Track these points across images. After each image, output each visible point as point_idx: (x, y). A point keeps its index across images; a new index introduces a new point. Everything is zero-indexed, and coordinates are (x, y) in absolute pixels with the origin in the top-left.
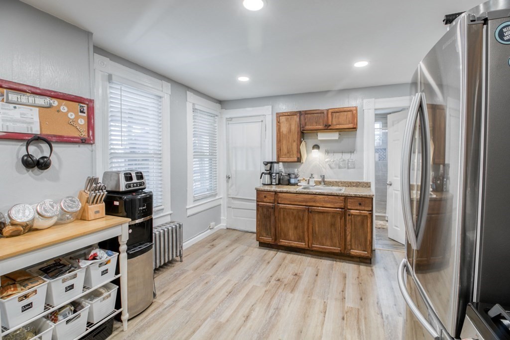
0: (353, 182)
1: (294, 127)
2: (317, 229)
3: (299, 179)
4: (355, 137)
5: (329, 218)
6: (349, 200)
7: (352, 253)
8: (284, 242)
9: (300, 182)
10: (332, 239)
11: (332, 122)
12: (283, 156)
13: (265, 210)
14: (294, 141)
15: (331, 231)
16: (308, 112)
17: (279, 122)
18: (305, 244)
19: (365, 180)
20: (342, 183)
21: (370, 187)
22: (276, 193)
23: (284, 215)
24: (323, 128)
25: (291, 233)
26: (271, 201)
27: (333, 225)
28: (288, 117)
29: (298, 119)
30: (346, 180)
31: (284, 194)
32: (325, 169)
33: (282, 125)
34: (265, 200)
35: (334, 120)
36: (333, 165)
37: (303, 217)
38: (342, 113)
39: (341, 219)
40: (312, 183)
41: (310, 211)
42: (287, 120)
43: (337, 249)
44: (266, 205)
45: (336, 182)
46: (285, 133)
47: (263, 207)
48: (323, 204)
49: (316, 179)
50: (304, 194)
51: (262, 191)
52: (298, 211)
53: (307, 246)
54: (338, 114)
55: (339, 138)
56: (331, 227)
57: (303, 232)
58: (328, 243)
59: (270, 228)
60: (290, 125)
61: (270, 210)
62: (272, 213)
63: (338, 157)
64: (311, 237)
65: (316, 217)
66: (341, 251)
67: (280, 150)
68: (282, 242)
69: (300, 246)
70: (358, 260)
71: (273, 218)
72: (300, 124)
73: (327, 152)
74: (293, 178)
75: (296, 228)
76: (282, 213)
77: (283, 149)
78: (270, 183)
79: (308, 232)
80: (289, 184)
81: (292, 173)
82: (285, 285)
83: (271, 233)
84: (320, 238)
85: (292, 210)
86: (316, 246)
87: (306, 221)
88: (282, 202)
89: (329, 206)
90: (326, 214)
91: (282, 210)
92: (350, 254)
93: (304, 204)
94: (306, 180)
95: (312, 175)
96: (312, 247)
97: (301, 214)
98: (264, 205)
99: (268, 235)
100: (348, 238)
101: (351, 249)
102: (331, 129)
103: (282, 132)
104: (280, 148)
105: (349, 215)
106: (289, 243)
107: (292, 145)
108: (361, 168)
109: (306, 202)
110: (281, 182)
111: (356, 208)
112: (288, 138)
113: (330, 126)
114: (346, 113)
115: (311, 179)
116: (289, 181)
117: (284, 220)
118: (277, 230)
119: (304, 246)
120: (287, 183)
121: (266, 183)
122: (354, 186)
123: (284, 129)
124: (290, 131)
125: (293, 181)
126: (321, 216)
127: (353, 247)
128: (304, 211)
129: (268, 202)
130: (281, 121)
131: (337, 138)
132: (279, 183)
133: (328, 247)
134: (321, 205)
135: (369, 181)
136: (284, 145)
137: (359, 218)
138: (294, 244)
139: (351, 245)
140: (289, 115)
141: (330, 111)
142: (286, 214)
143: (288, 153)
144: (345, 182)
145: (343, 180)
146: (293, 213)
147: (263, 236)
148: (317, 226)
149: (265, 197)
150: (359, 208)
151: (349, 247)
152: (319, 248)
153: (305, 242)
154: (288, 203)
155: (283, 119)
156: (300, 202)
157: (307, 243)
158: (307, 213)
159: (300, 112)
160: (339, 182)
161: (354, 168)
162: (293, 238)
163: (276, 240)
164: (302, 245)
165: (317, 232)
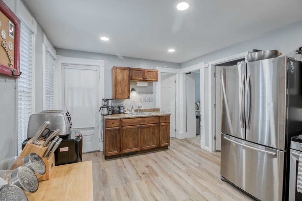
0: (152, 109)
1: (126, 77)
2: (146, 137)
3: (125, 109)
4: (153, 86)
5: (152, 130)
6: (161, 118)
7: (162, 145)
8: (126, 151)
9: (126, 112)
10: (153, 141)
11: (147, 76)
12: (119, 95)
13: (112, 133)
14: (126, 86)
15: (153, 137)
16: (135, 69)
17: (116, 73)
18: (139, 148)
19: (157, 108)
20: (147, 110)
21: (159, 111)
22: (121, 119)
23: (126, 133)
24: (143, 79)
25: (131, 144)
26: (117, 126)
27: (153, 133)
28: (122, 70)
29: (128, 73)
30: (149, 108)
31: (126, 120)
32: (138, 103)
33: (118, 75)
34: (113, 125)
35: (148, 75)
36: (142, 101)
37: (138, 132)
38: (151, 72)
39: (157, 129)
40: (133, 111)
41: (142, 128)
42: (121, 72)
43: (155, 146)
44: (113, 129)
45: (144, 109)
46: (120, 80)
47: (110, 131)
48: (148, 122)
49: (135, 109)
50: (138, 118)
51: (110, 120)
52: (135, 129)
53: (140, 149)
54: (149, 72)
55: (148, 85)
56: (153, 134)
57: (138, 141)
58: (151, 143)
59: (116, 144)
60: (123, 75)
61: (116, 132)
62: (118, 134)
63: (145, 95)
64: (142, 143)
65: (145, 130)
66: (157, 146)
67: (117, 91)
68: (125, 151)
69: (136, 150)
70: (163, 148)
71: (118, 137)
72: (130, 76)
73: (139, 93)
74: (122, 109)
75: (133, 140)
76: (125, 132)
77: (118, 91)
78: (108, 114)
79: (141, 141)
80: (119, 113)
81: (122, 106)
82: (150, 174)
83: (117, 148)
84: (147, 142)
85: (131, 129)
86: (145, 147)
87: (140, 134)
88: (125, 125)
89: (151, 123)
90: (150, 128)
91: (124, 130)
92: (161, 146)
93: (138, 124)
94: (129, 110)
95: (133, 106)
96: (143, 148)
97: (136, 130)
98: (112, 129)
99: (114, 149)
100: (161, 138)
101: (162, 143)
102: (146, 80)
103: (118, 79)
104: (117, 90)
105: (161, 126)
106: (130, 150)
107: (124, 88)
108: (155, 101)
109: (140, 122)
110: (114, 112)
111: (164, 122)
112: (122, 83)
113: (146, 78)
114: (153, 73)
115: (133, 109)
116: (119, 111)
117: (126, 136)
118: (121, 144)
119: (138, 149)
120: (118, 112)
121: (105, 114)
122: (153, 111)
123: (119, 78)
124: (123, 79)
125: (122, 111)
126: (148, 129)
127: (163, 142)
128: (138, 128)
129: (115, 126)
130: (117, 72)
131: (147, 85)
132: (113, 113)
133: (152, 146)
134: (148, 123)
135: (158, 108)
136: (119, 88)
137: (165, 127)
138: (133, 150)
139: (162, 142)
140: (122, 69)
141: (146, 70)
142: (127, 132)
143: (122, 93)
144: (148, 109)
145: (147, 108)
146: (132, 131)
147: (111, 152)
148: (145, 136)
149: (113, 123)
150: (165, 122)
151: (161, 143)
152: (147, 148)
153: (139, 147)
154: (129, 125)
155: (119, 71)
156: (136, 123)
157: (140, 147)
158: (140, 129)
159: (130, 68)
160: (146, 109)
161: (152, 101)
162: (131, 147)
163: (121, 151)
164: (137, 149)
165: (146, 139)
